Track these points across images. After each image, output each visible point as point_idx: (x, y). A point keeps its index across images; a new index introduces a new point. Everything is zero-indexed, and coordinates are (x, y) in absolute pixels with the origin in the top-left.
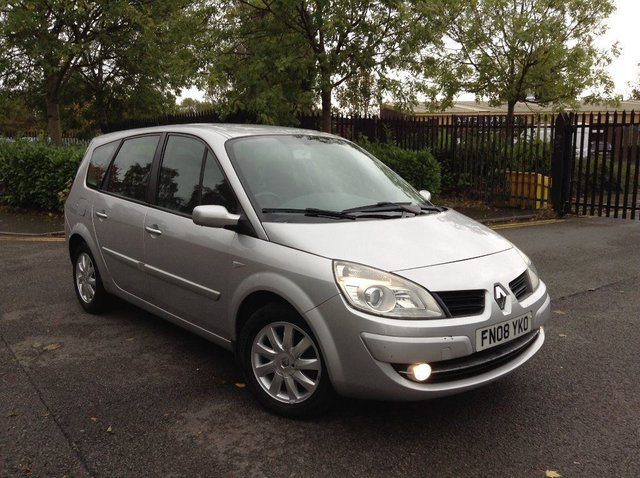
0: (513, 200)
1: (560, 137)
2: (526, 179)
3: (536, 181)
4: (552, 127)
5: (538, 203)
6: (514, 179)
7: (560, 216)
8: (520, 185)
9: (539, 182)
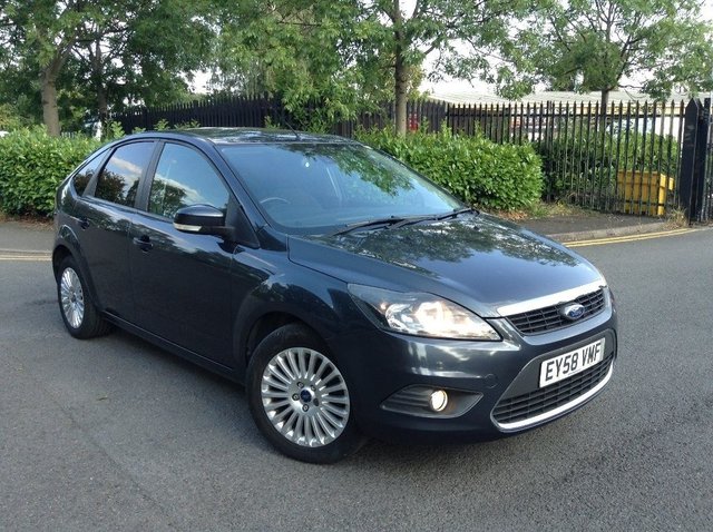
0: (626, 205)
1: (691, 127)
2: (645, 180)
3: (658, 182)
4: (681, 116)
5: (660, 208)
6: (629, 179)
7: (690, 226)
8: (636, 188)
9: (663, 183)
